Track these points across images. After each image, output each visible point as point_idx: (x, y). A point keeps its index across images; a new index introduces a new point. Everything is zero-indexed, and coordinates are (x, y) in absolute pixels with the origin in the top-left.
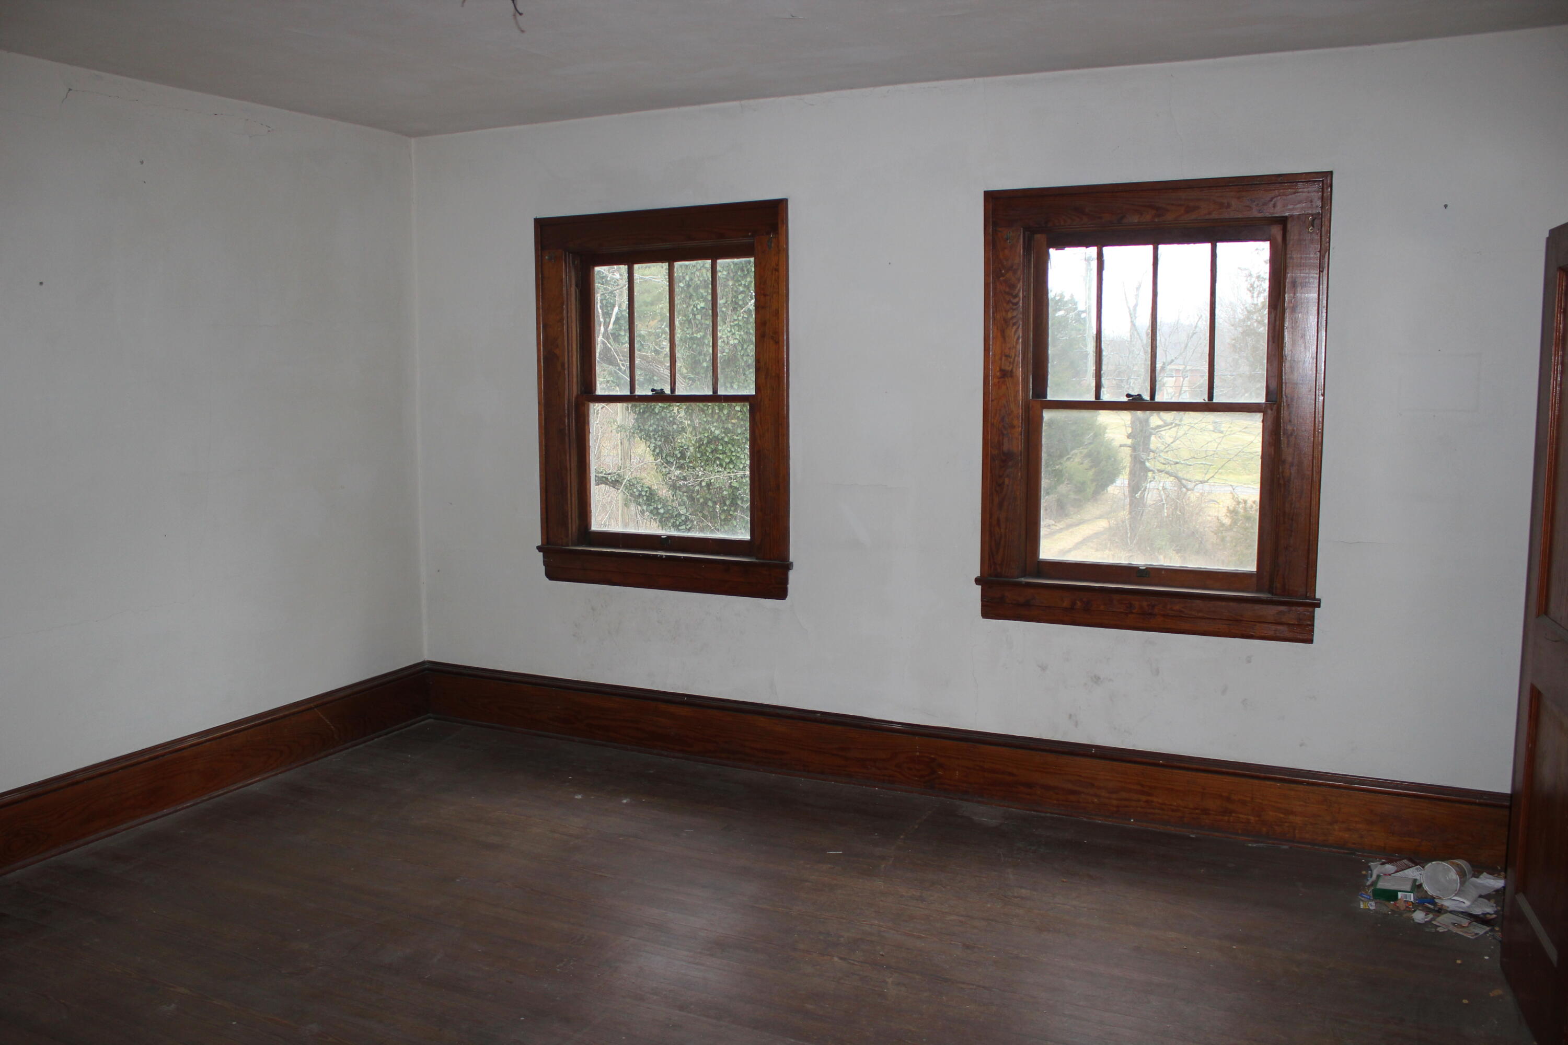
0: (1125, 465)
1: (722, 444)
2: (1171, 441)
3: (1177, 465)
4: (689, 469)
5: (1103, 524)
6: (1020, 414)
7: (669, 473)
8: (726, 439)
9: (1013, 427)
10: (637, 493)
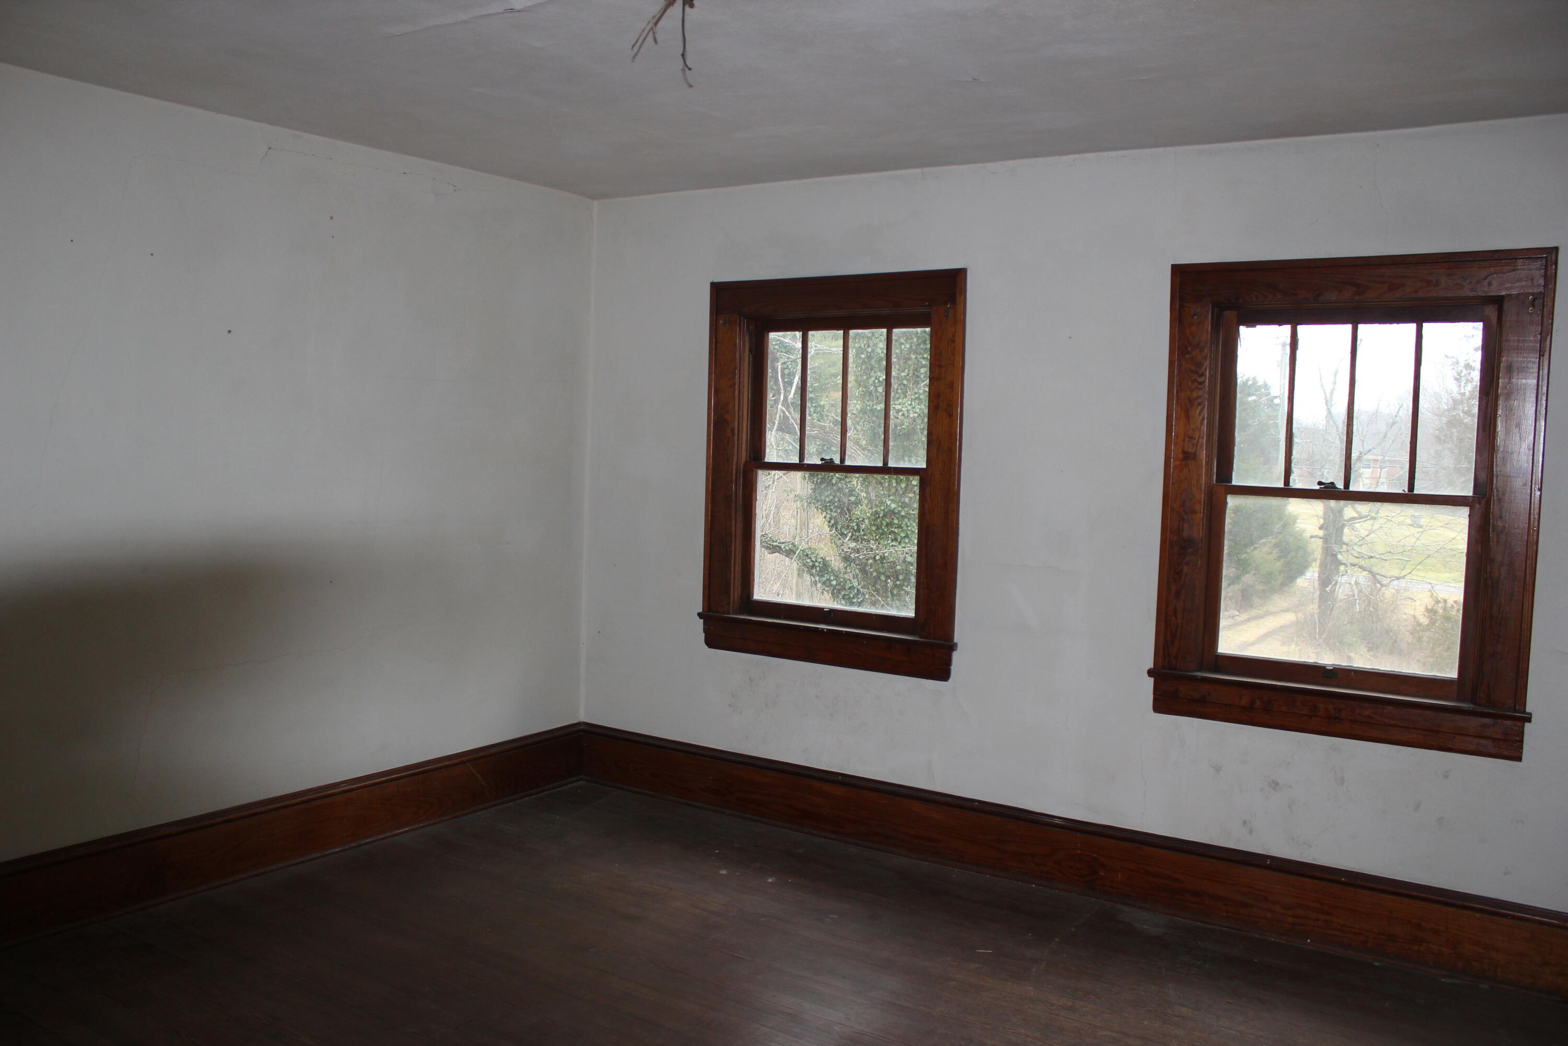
0: (1316, 557)
1: (898, 518)
2: (1366, 534)
3: (1372, 559)
4: (863, 542)
5: (1290, 617)
6: (1202, 499)
7: (842, 545)
8: (903, 513)
9: (1194, 512)
10: (811, 564)
